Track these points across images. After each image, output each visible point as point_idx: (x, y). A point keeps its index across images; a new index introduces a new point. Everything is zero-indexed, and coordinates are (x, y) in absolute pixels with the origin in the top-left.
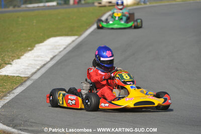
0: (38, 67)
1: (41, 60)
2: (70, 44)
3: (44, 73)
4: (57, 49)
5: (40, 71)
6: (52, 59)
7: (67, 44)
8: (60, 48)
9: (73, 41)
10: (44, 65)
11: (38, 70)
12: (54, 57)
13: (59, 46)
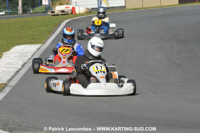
0: (12, 74)
1: (13, 68)
2: (36, 52)
3: (20, 80)
4: (25, 56)
5: (15, 77)
6: (23, 66)
7: (33, 52)
8: (28, 56)
9: (38, 49)
10: (18, 72)
11: (13, 77)
12: (25, 64)
13: (26, 53)
